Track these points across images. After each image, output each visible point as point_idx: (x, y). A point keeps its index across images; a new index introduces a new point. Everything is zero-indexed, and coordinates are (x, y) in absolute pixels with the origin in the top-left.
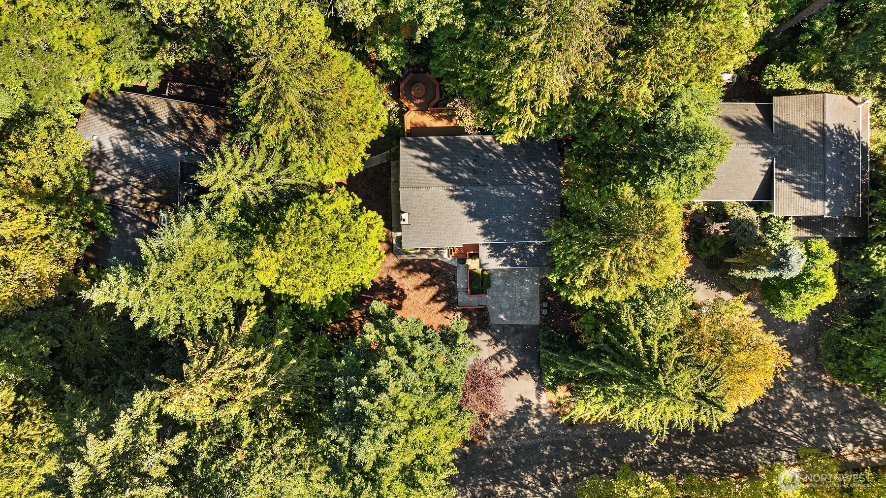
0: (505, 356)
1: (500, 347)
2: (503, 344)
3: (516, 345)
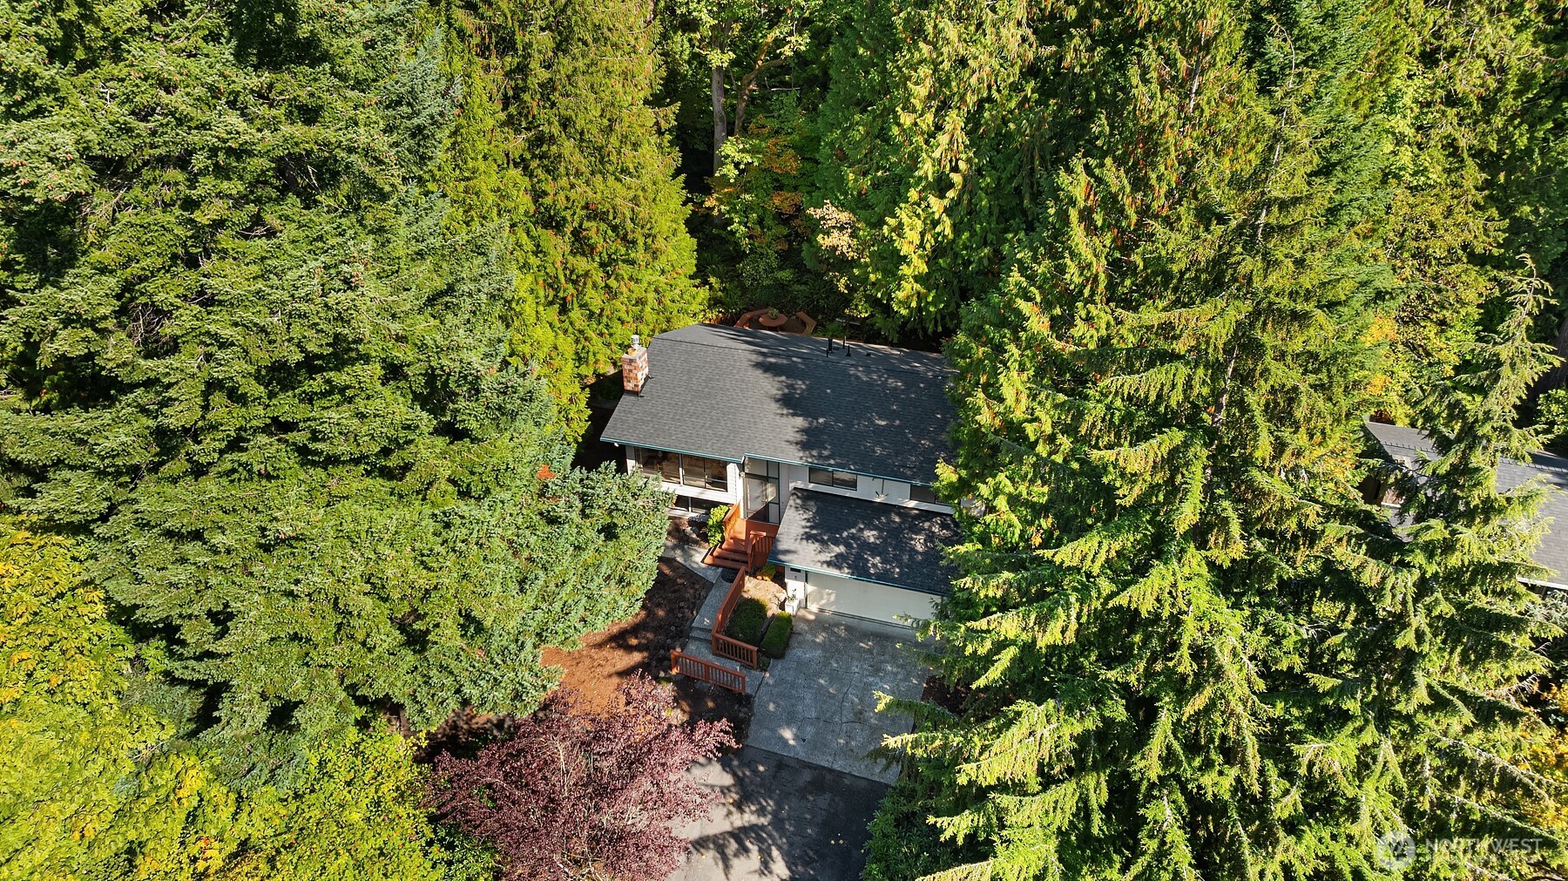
0: (754, 849)
1: (749, 818)
2: (761, 812)
3: (800, 823)
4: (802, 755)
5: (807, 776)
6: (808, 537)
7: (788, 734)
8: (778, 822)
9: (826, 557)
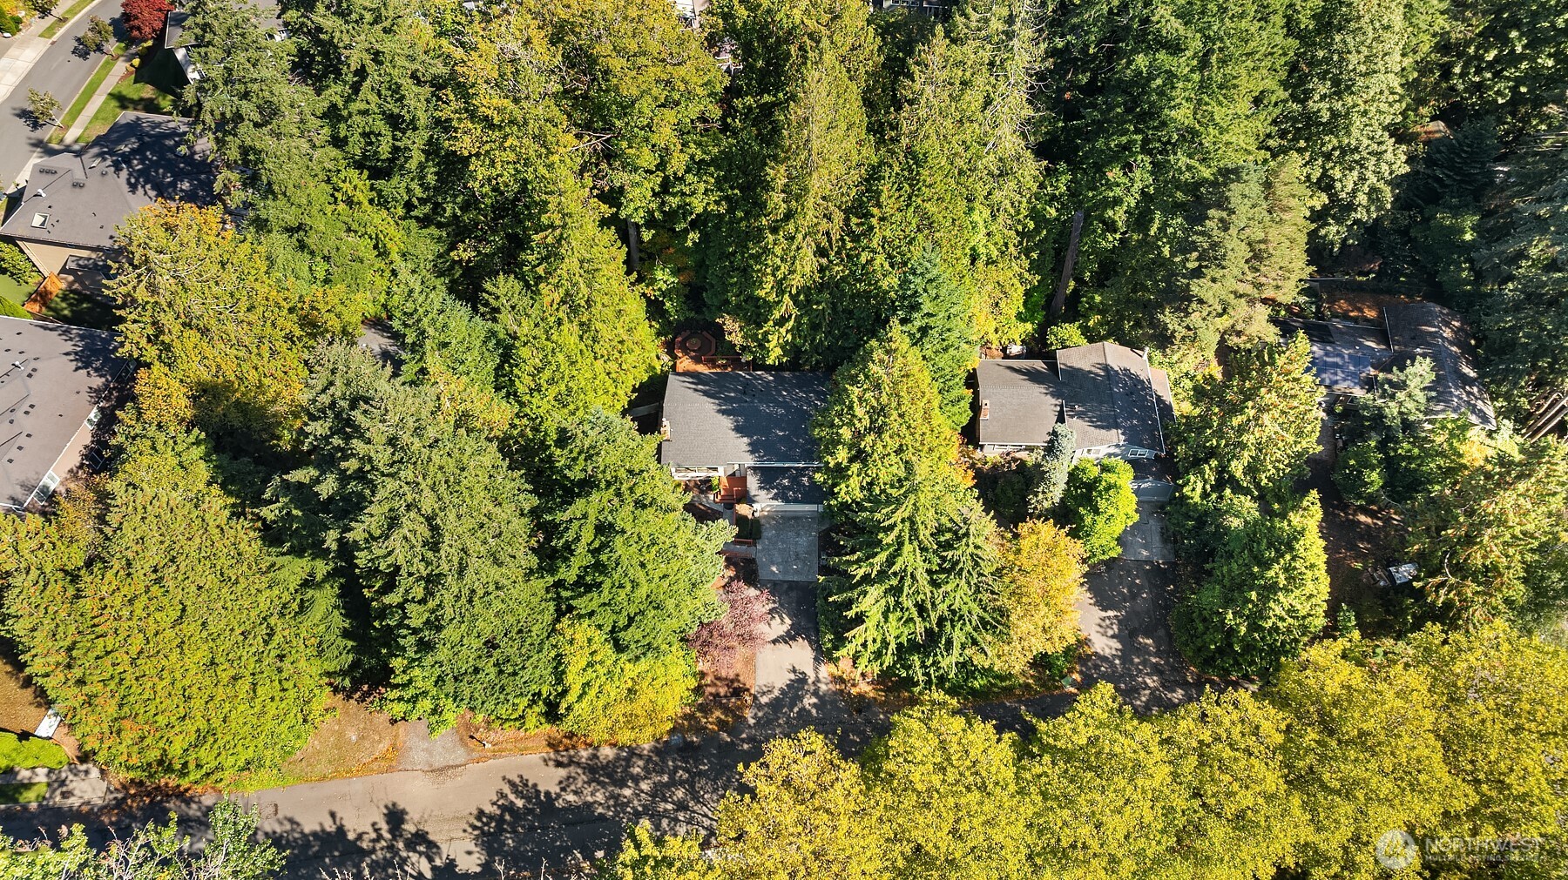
0: (777, 616)
1: (771, 605)
2: (774, 602)
3: (789, 603)
4: (781, 577)
5: (786, 586)
6: (761, 488)
7: (774, 569)
8: (781, 605)
9: (771, 496)
